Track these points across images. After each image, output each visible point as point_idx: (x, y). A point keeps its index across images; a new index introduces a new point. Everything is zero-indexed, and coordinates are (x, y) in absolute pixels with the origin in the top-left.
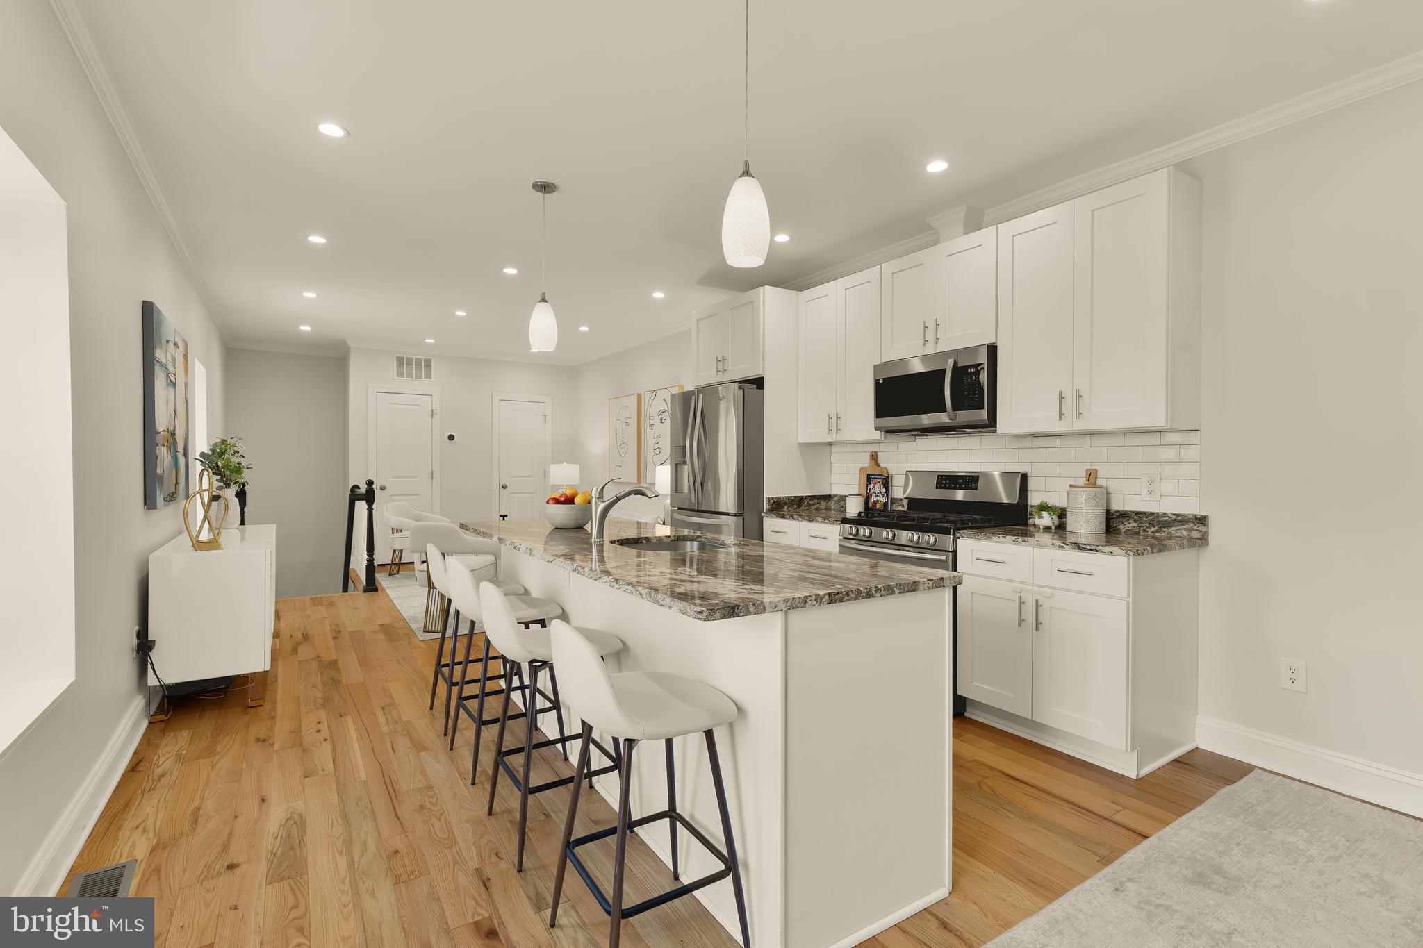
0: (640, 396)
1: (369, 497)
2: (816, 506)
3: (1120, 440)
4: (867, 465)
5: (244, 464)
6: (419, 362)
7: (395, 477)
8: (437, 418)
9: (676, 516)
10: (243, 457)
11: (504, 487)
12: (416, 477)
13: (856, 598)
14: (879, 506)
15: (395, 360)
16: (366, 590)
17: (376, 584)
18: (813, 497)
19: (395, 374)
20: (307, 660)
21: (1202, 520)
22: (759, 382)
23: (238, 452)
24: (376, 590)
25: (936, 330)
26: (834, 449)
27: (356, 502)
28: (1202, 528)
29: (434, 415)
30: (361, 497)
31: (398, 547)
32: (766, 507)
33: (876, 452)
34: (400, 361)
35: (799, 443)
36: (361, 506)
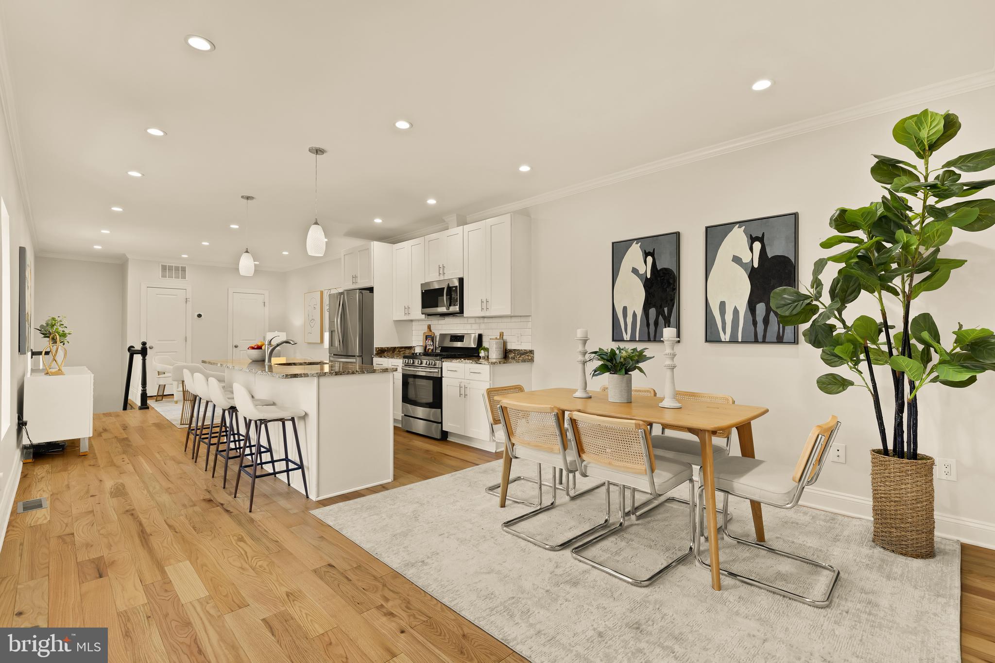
0: (322, 293)
1: (144, 352)
2: (403, 352)
3: (509, 320)
4: (426, 331)
5: (67, 331)
6: (177, 268)
7: (159, 341)
8: (189, 304)
9: (331, 359)
10: (66, 327)
11: (236, 347)
12: (174, 340)
13: (347, 374)
14: (430, 351)
15: (160, 267)
16: (141, 408)
17: (148, 405)
18: (401, 348)
19: (160, 276)
20: (109, 439)
21: (531, 352)
22: (371, 290)
23: (63, 325)
24: (148, 408)
25: (443, 269)
26: (414, 323)
27: (134, 355)
28: (532, 355)
29: (188, 302)
30: (137, 352)
31: (162, 383)
32: (375, 352)
33: (430, 325)
34: (164, 268)
35: (394, 321)
36: (138, 358)
